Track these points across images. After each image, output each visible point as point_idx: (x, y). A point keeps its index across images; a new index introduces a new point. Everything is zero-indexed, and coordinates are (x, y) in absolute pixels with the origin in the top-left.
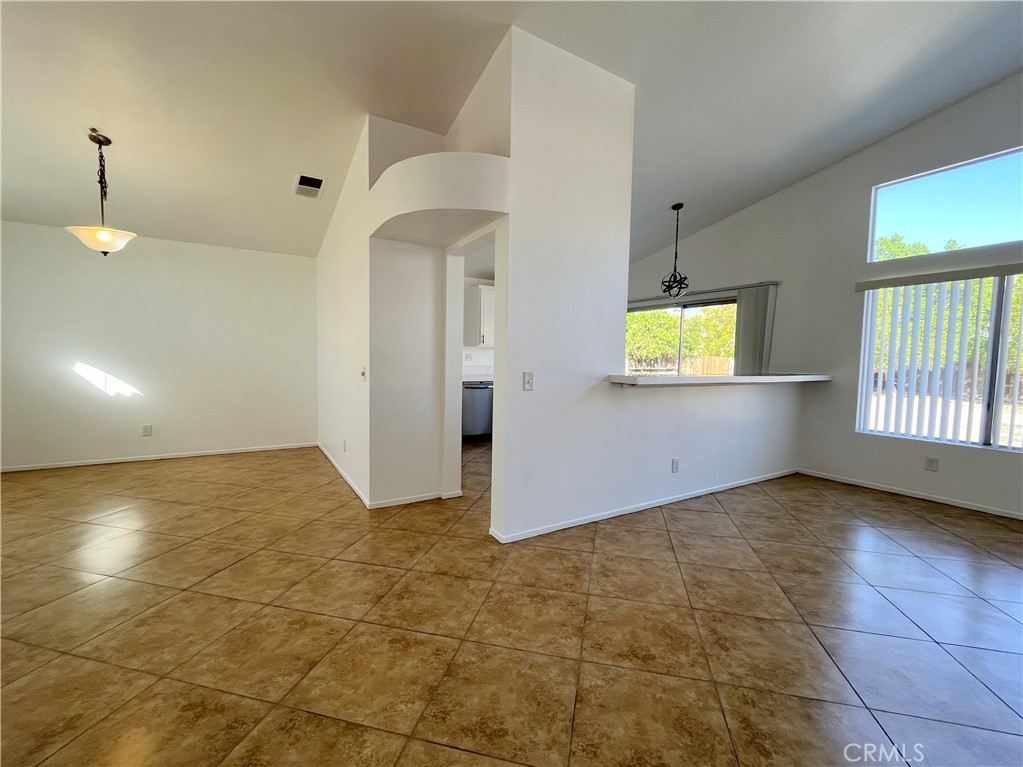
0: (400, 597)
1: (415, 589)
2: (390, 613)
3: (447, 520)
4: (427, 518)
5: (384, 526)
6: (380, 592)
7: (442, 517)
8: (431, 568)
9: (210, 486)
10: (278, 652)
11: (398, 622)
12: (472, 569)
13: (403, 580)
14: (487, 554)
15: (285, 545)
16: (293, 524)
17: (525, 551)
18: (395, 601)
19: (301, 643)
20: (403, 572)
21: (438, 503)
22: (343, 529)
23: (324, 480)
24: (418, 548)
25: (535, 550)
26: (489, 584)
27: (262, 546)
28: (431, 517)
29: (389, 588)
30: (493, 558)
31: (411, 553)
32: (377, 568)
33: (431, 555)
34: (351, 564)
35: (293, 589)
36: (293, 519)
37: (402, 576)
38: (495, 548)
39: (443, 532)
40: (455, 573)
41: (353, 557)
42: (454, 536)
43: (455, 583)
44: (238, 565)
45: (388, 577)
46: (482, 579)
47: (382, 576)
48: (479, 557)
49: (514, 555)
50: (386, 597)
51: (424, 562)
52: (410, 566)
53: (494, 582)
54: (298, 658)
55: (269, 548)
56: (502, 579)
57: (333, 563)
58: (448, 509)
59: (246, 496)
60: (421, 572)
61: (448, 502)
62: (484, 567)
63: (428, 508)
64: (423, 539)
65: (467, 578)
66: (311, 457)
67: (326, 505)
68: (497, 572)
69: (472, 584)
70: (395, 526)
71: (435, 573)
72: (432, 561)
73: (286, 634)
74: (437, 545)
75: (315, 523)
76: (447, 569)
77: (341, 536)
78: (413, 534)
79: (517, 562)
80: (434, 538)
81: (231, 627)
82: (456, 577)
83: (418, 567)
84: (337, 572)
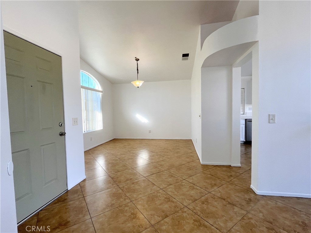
0: (203, 203)
1: (209, 201)
2: (197, 208)
3: (231, 176)
4: (223, 173)
5: (205, 172)
6: (196, 198)
7: (229, 174)
8: (219, 195)
9: (160, 148)
10: (159, 207)
11: (199, 213)
12: (238, 202)
13: (206, 196)
14: (247, 196)
15: (172, 171)
16: (177, 164)
17: (269, 202)
18: (200, 204)
19: (166, 206)
20: (207, 193)
21: (229, 168)
22: (191, 170)
23: (190, 151)
24: (215, 185)
25: (276, 204)
26: (245, 212)
27: (166, 169)
28: (224, 173)
29: (200, 197)
30: (250, 200)
31: (212, 186)
32: (198, 188)
33: (220, 189)
34: (189, 183)
35: (170, 186)
36: (177, 162)
37: (206, 194)
38: (252, 195)
39: (228, 181)
40: (229, 200)
41: (191, 181)
42: (232, 184)
43: (228, 205)
44: (159, 173)
45: (201, 193)
46: (241, 209)
47: (199, 191)
48: (243, 197)
49: (263, 202)
50: (198, 200)
51: (217, 191)
52: (211, 191)
53: (248, 212)
54: (163, 212)
55: (168, 170)
56: (252, 212)
57: (184, 181)
58: (233, 171)
59: (167, 153)
60: (214, 195)
61: (234, 168)
62: (244, 203)
63: (224, 169)
64: (219, 181)
65: (234, 205)
66: (189, 143)
67: (188, 160)
68: (250, 208)
69: (236, 209)
70: (209, 173)
71: (220, 198)
72: (220, 192)
73: (163, 201)
74: (224, 186)
75: (183, 165)
76: (226, 198)
77: (189, 172)
78: (215, 178)
79: (263, 207)
80: (223, 182)
81: (150, 193)
82: (229, 203)
83: (213, 193)
84: (184, 185)
